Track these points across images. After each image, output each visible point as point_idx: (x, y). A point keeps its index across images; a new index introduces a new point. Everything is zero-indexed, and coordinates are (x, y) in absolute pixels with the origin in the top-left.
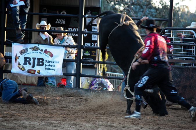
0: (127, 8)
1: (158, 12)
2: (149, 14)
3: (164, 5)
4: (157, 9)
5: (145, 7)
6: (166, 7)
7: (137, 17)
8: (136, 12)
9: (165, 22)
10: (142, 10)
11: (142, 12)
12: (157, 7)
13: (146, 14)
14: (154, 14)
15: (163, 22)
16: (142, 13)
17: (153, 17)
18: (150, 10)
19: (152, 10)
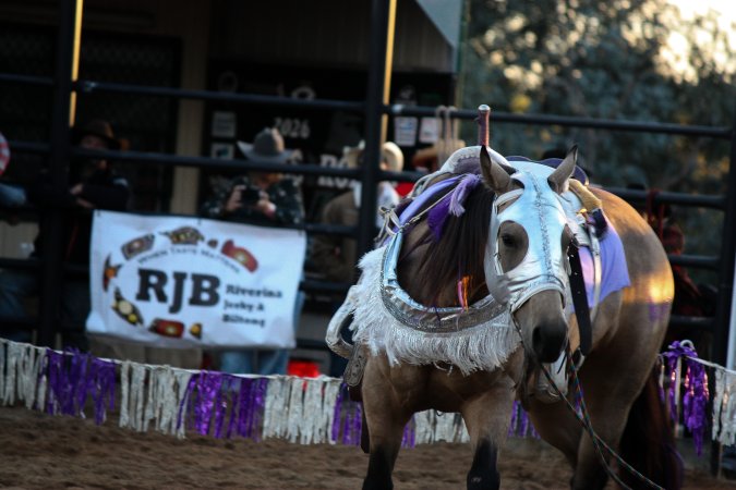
0: (556, 81)
1: (683, 99)
2: (644, 105)
3: (706, 73)
4: (677, 88)
5: (628, 78)
6: (716, 81)
7: (596, 115)
8: (590, 98)
9: (709, 139)
10: (615, 88)
11: (619, 96)
12: (679, 81)
13: (634, 105)
14: (666, 105)
15: (702, 140)
16: (616, 103)
17: (662, 120)
18: (648, 90)
19: (659, 91)
